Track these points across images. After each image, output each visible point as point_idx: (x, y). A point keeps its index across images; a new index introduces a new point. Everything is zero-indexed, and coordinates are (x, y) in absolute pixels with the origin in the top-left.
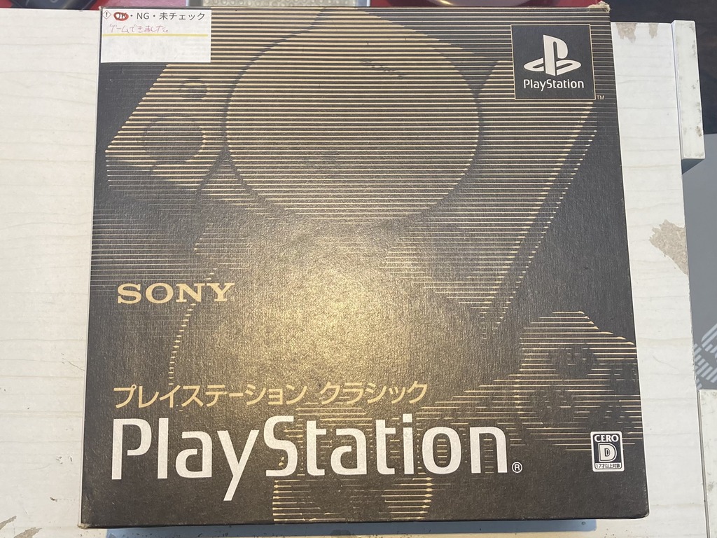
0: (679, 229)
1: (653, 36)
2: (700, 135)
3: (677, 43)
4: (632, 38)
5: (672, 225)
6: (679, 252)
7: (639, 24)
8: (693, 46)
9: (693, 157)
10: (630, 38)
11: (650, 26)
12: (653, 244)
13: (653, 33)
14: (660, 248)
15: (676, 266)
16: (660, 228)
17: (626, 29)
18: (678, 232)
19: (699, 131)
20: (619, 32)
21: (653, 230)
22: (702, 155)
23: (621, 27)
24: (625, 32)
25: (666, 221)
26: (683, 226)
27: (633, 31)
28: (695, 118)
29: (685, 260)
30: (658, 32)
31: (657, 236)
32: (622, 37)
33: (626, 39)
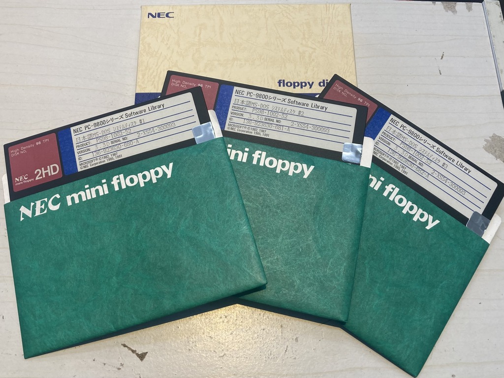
1: (469, 11)
3: (488, 14)
4: (454, 12)
5: (499, 137)
7: (458, 3)
8: (500, 16)
10: (453, 12)
11: (467, 4)
12: (486, 150)
13: (469, 9)
14: (492, 154)
16: (490, 139)
17: (450, 6)
20: (445, 8)
21: (485, 141)
23: (445, 4)
24: (448, 8)
25: (494, 134)
27: (454, 7)
30: (473, 8)
31: (488, 145)
32: (447, 11)
33: (450, 13)
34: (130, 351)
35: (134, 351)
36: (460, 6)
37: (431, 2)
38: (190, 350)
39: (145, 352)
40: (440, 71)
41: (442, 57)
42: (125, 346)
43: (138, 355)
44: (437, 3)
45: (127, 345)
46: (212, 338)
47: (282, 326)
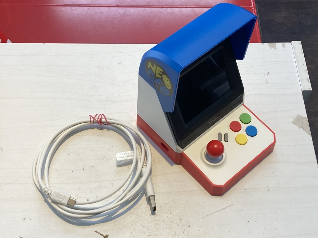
0: (305, 118)
1: (284, 47)
2: (309, 81)
3: (294, 49)
4: (275, 48)
5: (301, 116)
6: (306, 127)
7: (277, 43)
8: (301, 50)
9: (307, 89)
10: (274, 48)
11: (282, 44)
12: (294, 124)
13: (284, 46)
14: (297, 126)
15: (305, 132)
16: (295, 117)
17: (272, 45)
18: (304, 119)
19: (308, 80)
20: (269, 46)
21: (293, 118)
22: (311, 89)
23: (270, 44)
24: (272, 46)
25: (298, 115)
26: (306, 116)
27: (275, 45)
28: (306, 75)
29: (309, 129)
30: (286, 46)
31: (295, 120)
32: (271, 48)
33: (273, 48)
34: (100, 235)
35: (101, 235)
36: (279, 45)
37: (262, 43)
38: (131, 233)
39: (107, 234)
40: (267, 81)
41: (268, 74)
42: (96, 232)
43: (103, 236)
44: (265, 43)
45: (97, 231)
46: (143, 227)
47: (181, 219)
